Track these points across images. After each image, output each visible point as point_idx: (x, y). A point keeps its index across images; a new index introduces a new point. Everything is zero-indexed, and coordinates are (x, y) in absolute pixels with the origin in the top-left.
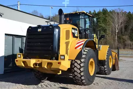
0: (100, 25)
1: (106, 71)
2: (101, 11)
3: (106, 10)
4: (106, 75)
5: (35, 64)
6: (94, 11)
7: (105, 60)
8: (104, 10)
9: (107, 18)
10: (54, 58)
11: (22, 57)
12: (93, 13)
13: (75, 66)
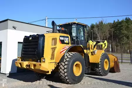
0: (123, 32)
1: (101, 72)
2: (124, 19)
3: (129, 19)
4: (102, 76)
5: (27, 65)
6: (118, 20)
7: (99, 63)
8: (126, 19)
9: (129, 26)
10: (39, 61)
11: (20, 60)
12: (117, 22)
13: (61, 68)
